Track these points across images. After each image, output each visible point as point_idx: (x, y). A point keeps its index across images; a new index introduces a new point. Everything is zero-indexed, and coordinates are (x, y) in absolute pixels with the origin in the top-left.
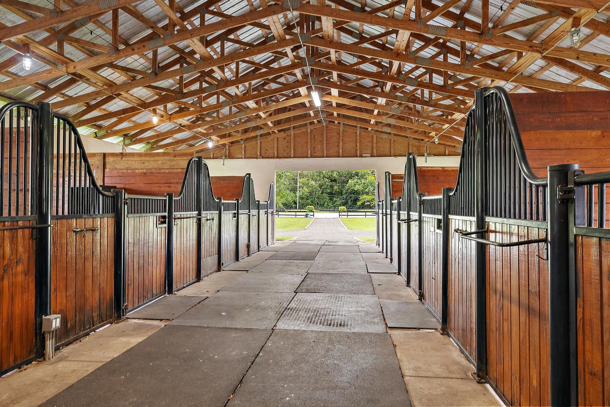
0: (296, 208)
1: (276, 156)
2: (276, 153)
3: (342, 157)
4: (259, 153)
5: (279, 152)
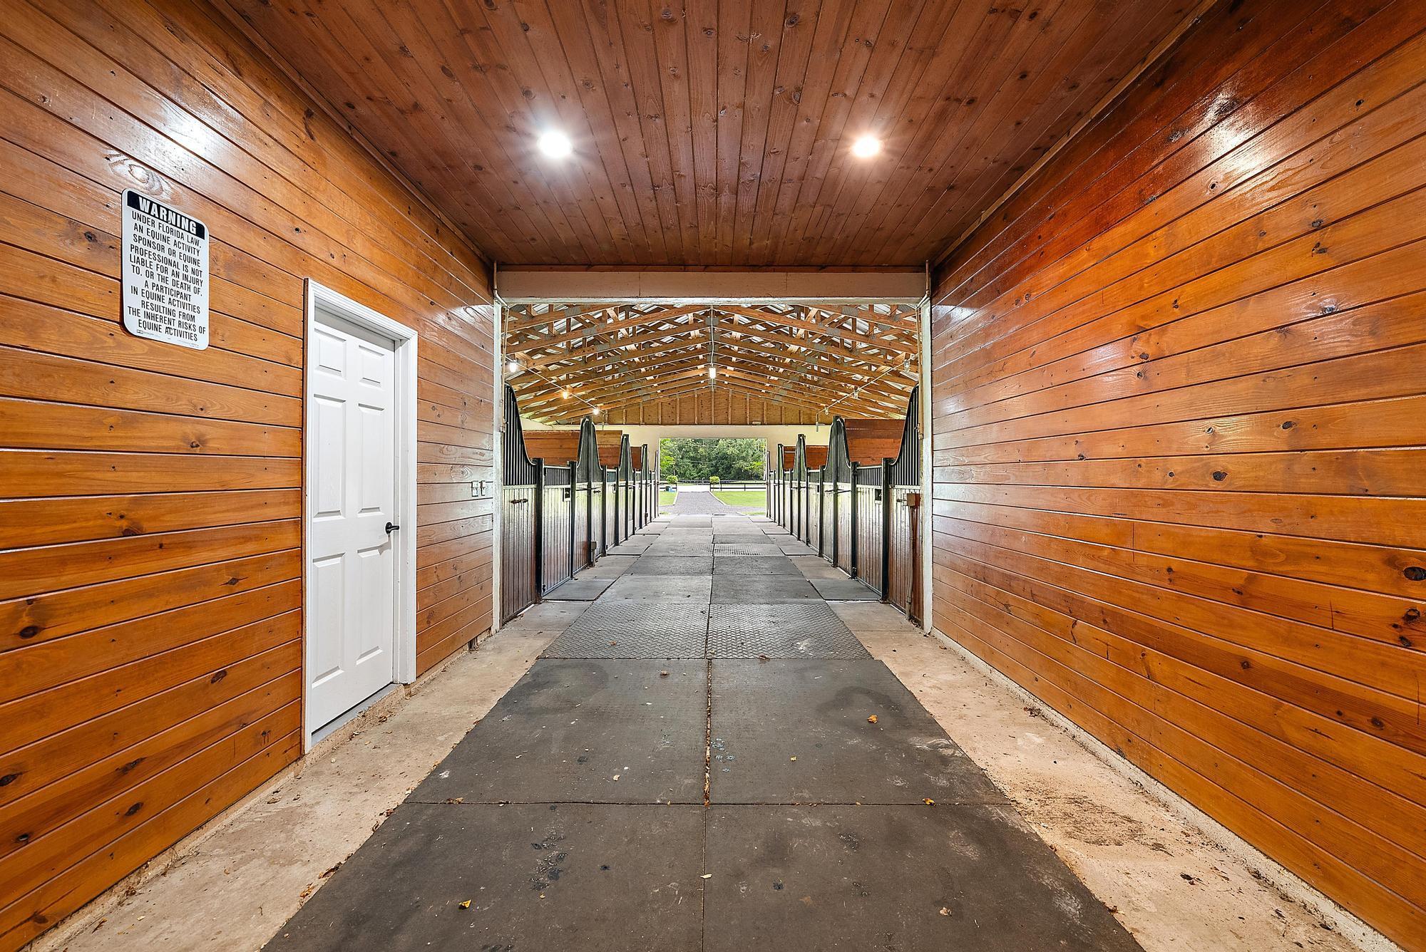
1: (660, 423)
2: (660, 419)
3: (732, 425)
4: (641, 419)
5: (664, 418)
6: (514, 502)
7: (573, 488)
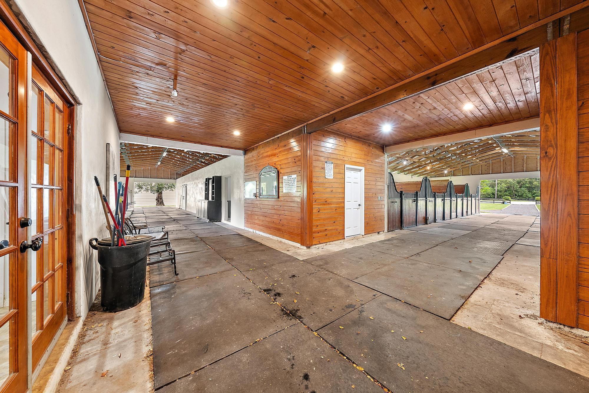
0: (495, 198)
1: (480, 174)
3: (526, 171)
4: (470, 173)
5: (482, 171)
6: (392, 202)
7: (417, 200)
